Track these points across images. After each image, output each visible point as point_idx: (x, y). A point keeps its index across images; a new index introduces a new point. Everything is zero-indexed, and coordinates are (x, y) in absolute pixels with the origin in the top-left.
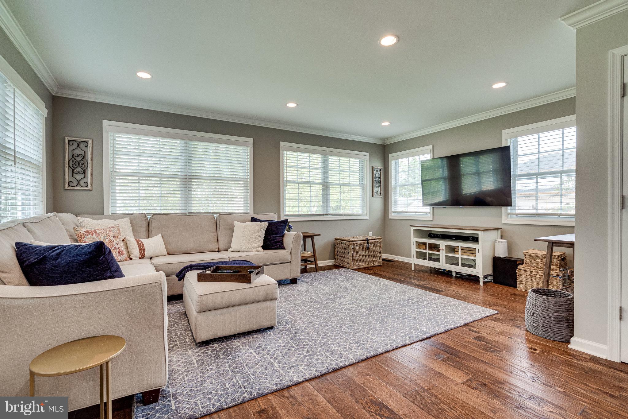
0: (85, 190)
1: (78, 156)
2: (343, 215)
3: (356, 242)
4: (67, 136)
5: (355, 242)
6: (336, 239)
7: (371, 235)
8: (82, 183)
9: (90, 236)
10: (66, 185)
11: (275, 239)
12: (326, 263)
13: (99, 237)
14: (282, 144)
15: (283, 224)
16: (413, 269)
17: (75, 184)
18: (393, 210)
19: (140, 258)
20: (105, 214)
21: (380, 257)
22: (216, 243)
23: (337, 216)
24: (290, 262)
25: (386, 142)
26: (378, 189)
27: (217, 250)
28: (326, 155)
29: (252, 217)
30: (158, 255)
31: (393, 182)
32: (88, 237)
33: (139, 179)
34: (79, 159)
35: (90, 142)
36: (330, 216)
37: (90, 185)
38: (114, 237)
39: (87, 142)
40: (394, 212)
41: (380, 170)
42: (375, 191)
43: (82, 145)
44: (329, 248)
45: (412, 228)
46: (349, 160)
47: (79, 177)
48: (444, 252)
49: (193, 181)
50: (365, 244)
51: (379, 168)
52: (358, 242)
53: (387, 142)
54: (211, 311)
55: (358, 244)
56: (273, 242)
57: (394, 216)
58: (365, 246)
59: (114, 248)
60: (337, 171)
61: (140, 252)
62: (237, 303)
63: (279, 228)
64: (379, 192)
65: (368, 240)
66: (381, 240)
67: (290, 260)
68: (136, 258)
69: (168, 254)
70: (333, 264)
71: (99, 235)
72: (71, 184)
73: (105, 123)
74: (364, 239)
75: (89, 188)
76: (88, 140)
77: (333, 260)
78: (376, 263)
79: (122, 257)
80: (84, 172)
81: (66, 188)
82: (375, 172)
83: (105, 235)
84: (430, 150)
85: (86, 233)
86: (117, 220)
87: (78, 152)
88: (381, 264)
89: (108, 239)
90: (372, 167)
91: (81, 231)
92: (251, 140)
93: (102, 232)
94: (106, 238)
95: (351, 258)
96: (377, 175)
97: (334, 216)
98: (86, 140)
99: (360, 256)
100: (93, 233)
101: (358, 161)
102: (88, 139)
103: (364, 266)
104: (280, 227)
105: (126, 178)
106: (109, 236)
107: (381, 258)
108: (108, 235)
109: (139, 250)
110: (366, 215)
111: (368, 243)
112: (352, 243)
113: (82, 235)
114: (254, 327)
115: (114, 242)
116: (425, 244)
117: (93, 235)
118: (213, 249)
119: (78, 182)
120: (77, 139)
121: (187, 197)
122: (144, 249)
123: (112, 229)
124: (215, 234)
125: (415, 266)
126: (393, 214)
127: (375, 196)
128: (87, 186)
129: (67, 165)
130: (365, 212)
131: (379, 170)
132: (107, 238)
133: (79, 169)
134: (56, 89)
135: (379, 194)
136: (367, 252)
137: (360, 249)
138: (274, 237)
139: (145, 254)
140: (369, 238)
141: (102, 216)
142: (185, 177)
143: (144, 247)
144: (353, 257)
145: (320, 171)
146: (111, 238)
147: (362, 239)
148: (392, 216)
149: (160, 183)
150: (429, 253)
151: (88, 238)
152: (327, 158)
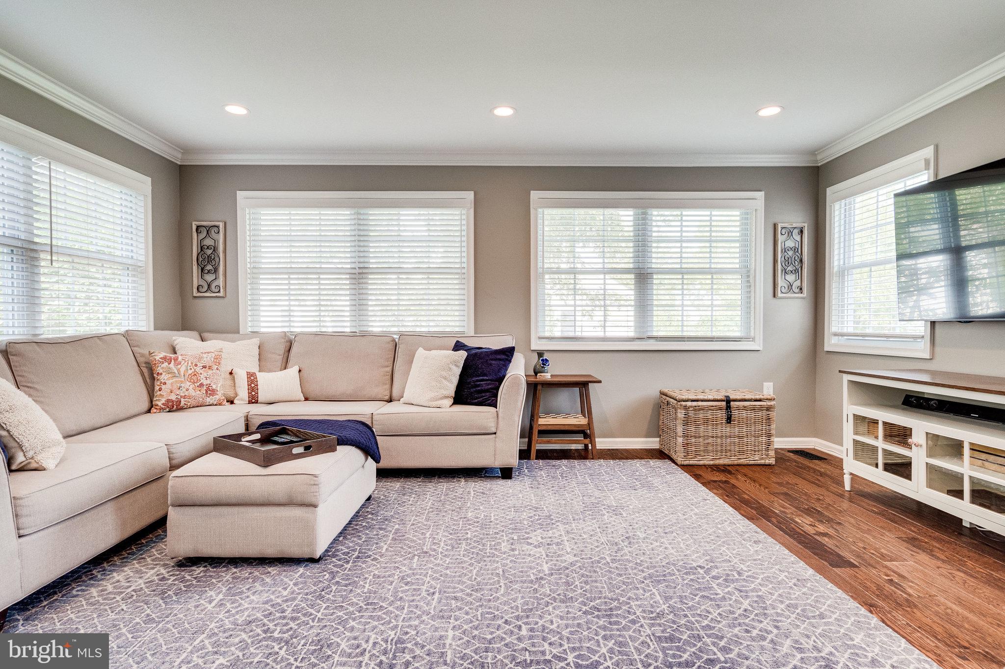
0: (216, 297)
1: (208, 248)
2: (684, 341)
3: (695, 404)
4: (195, 221)
5: (689, 404)
6: (662, 393)
7: (768, 390)
8: (213, 286)
9: (166, 364)
10: (195, 290)
11: (478, 386)
12: (637, 443)
13: (179, 366)
14: (535, 195)
15: (503, 357)
16: (847, 487)
17: (206, 287)
18: (834, 329)
19: (250, 402)
20: (241, 333)
21: (769, 444)
22: (388, 386)
23: (671, 341)
24: (495, 433)
25: (819, 157)
26: (791, 278)
27: (387, 398)
28: (643, 207)
29: (458, 341)
30: (284, 399)
31: (835, 258)
32: (163, 365)
33: (289, 278)
34: (209, 252)
35: (221, 225)
36: (652, 342)
37: (222, 290)
38: (204, 367)
39: (218, 227)
40: (836, 335)
41: (801, 232)
42: (781, 282)
43: (213, 231)
44: (648, 412)
45: (846, 378)
46: (708, 213)
47: (209, 278)
48: (923, 451)
49: (370, 277)
50: (720, 409)
51: (794, 225)
52: (700, 403)
53: (823, 159)
54: (192, 507)
55: (697, 409)
56: (475, 391)
57: (836, 345)
58: (722, 415)
59: (198, 384)
60: (677, 241)
61: (249, 393)
62: (234, 501)
63: (491, 365)
64: (798, 283)
65: (728, 401)
66: (772, 403)
67: (494, 430)
68: (243, 402)
69: (306, 399)
70: (656, 446)
71: (180, 364)
72: (200, 289)
73: (240, 194)
74: (719, 398)
75: (221, 294)
76: (218, 223)
77: (658, 439)
78: (756, 459)
79: (211, 399)
80: (216, 270)
81: (195, 295)
82: (781, 238)
83: (190, 364)
84: (927, 162)
85: (161, 360)
86: (238, 343)
87: (208, 242)
88: (772, 461)
89: (193, 370)
90: (775, 226)
91: (156, 357)
92: (470, 195)
93: (186, 360)
94: (189, 368)
95: (680, 440)
96: (790, 244)
97: (660, 341)
98: (217, 223)
99: (706, 437)
100: (171, 361)
101: (738, 213)
102: (219, 221)
103: (717, 462)
104: (493, 362)
105: (274, 276)
106: (196, 365)
107: (771, 447)
108: (194, 364)
109: (248, 389)
110: (753, 340)
111: (728, 407)
112: (681, 405)
113: (156, 362)
114: (271, 551)
115: (202, 376)
116: (875, 422)
117: (169, 364)
118: (380, 396)
119: (209, 286)
120: (206, 223)
121: (359, 305)
122: (258, 389)
123: (205, 356)
124: (389, 369)
125: (852, 479)
126: (834, 340)
127: (780, 295)
128: (219, 292)
129: (195, 262)
130: (752, 334)
131: (796, 232)
132: (191, 369)
133: (209, 267)
134: (180, 156)
135: (797, 290)
136: (727, 430)
137: (706, 421)
138: (478, 381)
139: (258, 397)
140: (732, 397)
141: (236, 335)
142: (354, 271)
143: (257, 385)
144: (686, 436)
145: (631, 244)
146: (198, 369)
147: (711, 397)
148: (831, 343)
149: (319, 284)
150: (884, 450)
151: (163, 368)
152: (644, 213)
